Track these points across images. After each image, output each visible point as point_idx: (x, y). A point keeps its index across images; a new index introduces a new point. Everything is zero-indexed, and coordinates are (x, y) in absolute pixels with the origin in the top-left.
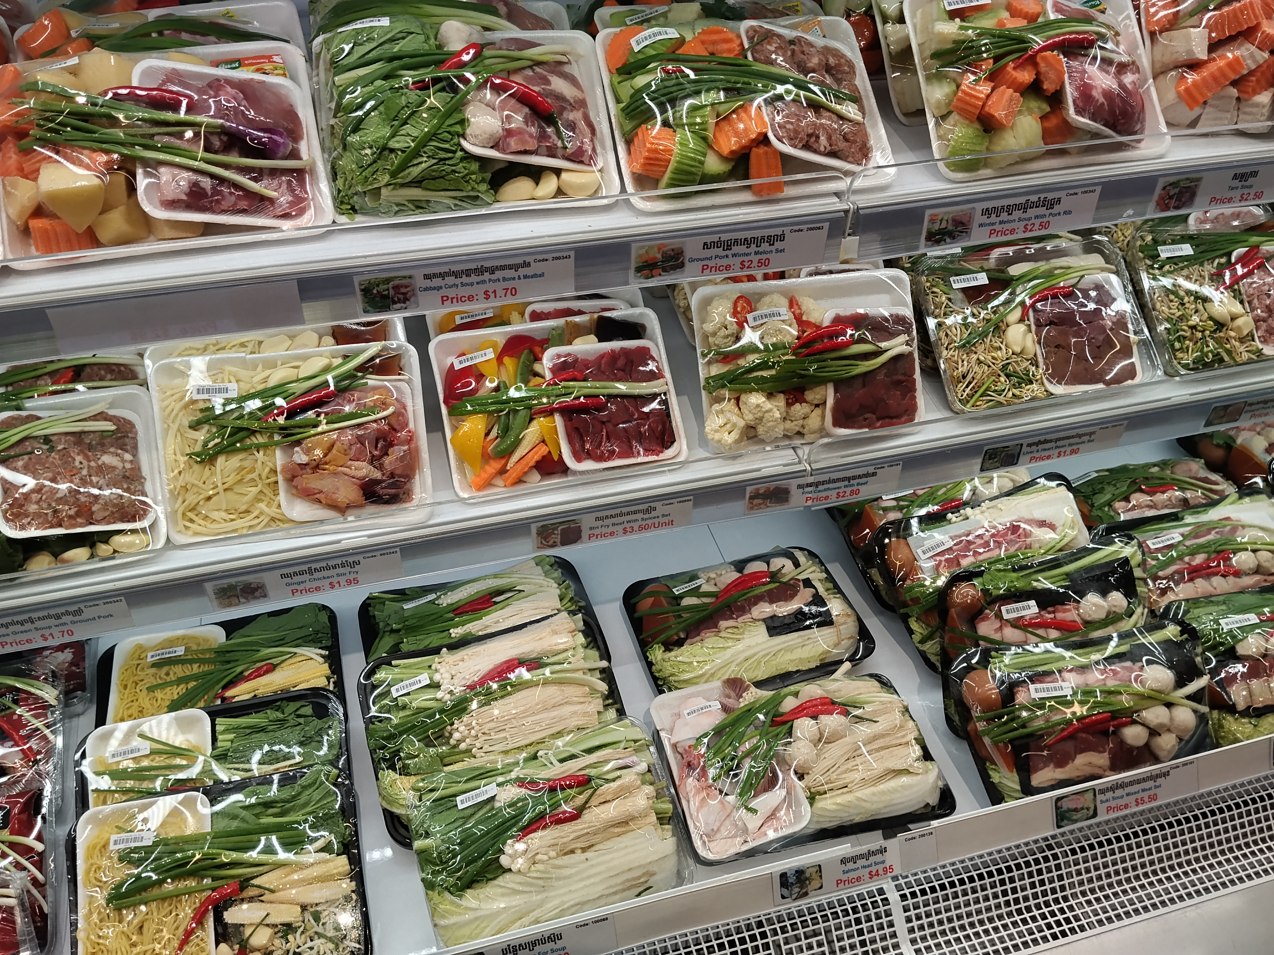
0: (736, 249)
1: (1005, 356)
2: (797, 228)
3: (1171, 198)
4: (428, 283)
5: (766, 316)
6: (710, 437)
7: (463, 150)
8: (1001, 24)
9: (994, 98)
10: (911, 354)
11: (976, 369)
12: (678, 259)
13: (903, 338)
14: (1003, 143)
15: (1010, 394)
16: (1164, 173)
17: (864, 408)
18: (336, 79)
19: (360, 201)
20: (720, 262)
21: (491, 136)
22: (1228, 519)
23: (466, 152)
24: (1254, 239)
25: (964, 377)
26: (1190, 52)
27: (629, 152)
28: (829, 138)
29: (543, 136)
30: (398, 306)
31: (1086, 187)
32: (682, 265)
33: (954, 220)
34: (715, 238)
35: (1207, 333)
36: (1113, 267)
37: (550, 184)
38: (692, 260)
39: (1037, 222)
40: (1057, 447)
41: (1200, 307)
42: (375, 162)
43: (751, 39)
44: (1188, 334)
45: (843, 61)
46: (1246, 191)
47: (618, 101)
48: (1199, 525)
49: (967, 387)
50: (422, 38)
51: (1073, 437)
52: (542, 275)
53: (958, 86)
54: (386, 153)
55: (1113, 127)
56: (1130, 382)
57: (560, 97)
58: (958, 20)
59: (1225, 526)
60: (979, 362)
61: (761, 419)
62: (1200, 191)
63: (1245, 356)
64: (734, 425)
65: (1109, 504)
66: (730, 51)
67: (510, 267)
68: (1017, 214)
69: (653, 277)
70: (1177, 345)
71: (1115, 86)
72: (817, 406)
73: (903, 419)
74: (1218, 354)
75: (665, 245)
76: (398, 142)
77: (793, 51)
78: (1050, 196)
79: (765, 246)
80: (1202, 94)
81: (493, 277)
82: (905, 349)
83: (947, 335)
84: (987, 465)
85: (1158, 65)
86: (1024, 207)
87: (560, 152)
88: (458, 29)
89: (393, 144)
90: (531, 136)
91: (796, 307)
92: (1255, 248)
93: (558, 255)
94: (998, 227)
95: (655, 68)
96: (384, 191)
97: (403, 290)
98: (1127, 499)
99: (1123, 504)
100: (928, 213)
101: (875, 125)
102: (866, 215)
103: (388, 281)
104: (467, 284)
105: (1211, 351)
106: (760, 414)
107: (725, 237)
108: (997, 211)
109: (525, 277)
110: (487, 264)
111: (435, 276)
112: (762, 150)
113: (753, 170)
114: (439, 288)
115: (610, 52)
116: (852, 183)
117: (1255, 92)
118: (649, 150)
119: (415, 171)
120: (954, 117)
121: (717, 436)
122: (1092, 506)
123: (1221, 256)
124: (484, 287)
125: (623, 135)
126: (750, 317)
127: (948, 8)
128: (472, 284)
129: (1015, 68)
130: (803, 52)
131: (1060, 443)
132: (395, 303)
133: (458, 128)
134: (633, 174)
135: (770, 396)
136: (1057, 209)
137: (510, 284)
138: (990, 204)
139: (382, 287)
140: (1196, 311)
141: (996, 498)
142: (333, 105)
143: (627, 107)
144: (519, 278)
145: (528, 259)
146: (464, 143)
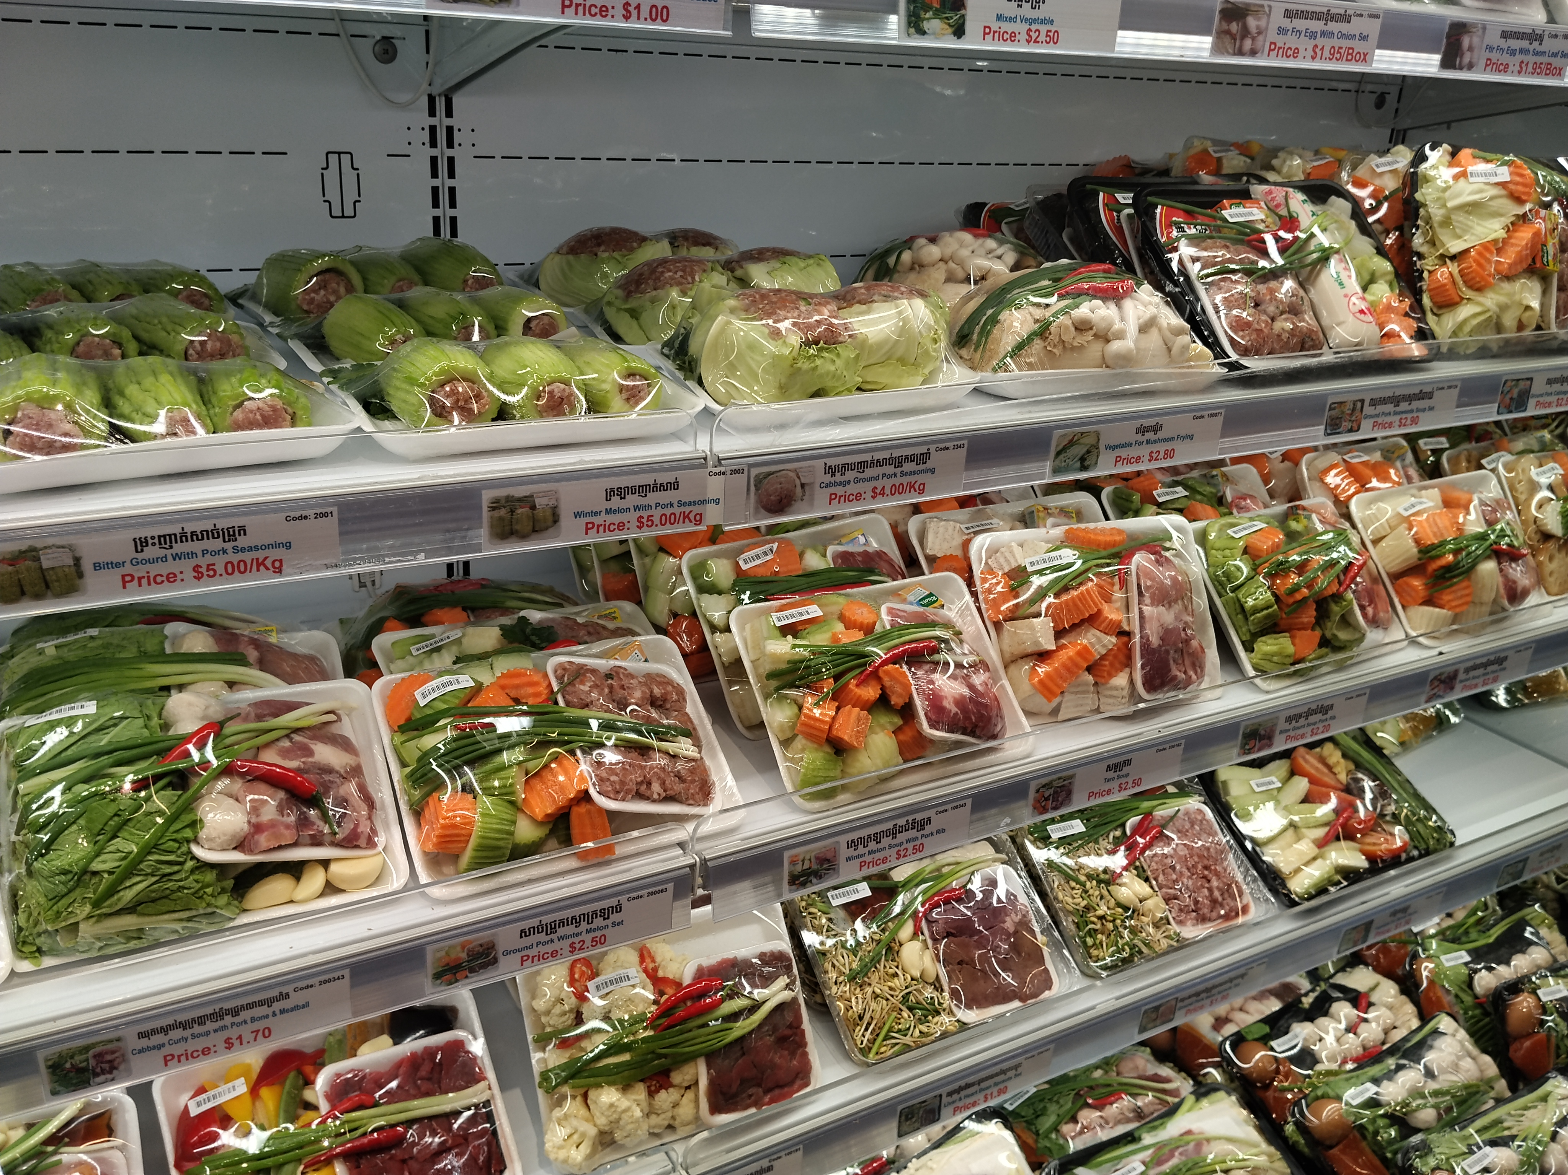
0: (561, 931)
1: (904, 985)
2: (635, 894)
3: (1047, 799)
4: (145, 1042)
5: (611, 982)
6: (552, 1156)
7: (194, 858)
8: (835, 639)
9: (840, 720)
10: (795, 1000)
11: (873, 1005)
12: (488, 955)
13: (783, 981)
14: (858, 765)
15: (917, 1033)
16: (1036, 775)
17: (745, 1083)
18: (21, 786)
19: (49, 941)
20: (543, 949)
21: (234, 836)
22: (1189, 1132)
23: (198, 860)
24: (1146, 805)
25: (861, 1018)
26: (1037, 643)
27: (419, 825)
28: (663, 784)
29: (303, 822)
30: (102, 1078)
31: (954, 802)
32: (495, 961)
33: (817, 858)
34: (535, 922)
35: (1118, 922)
36: (1004, 856)
37: (315, 880)
38: (507, 953)
39: (910, 846)
40: (981, 1090)
41: (1105, 892)
42: (70, 891)
43: (560, 679)
44: (1098, 926)
45: (670, 688)
46: (1123, 780)
47: (403, 764)
48: (1159, 1146)
49: (866, 1029)
50: (140, 722)
51: (997, 1075)
52: (307, 1005)
53: (800, 708)
54: (87, 877)
55: (972, 734)
56: (1047, 994)
57: (327, 770)
58: (789, 637)
59: (1188, 1143)
60: (876, 996)
61: (618, 1120)
62: (1076, 789)
63: (1164, 943)
64: (583, 1135)
65: (1056, 1129)
66: (537, 695)
67: (261, 1003)
68: (886, 841)
69: (457, 981)
70: (1089, 941)
71: (966, 692)
72: (688, 1088)
73: (796, 1086)
74: (1135, 946)
75: (470, 942)
76: (104, 862)
77: (611, 687)
78: (919, 817)
79: (599, 922)
80: (1058, 686)
81: (237, 1019)
82: (787, 995)
83: (834, 966)
84: (905, 1128)
85: (1007, 655)
86: (893, 833)
87: (328, 839)
88: (190, 704)
89: (96, 866)
90: (287, 827)
91: (648, 960)
92: (1148, 815)
93: (326, 977)
94: (868, 858)
95: (445, 727)
96: (82, 926)
97: (109, 1057)
98: (1074, 1120)
99: (1070, 1126)
100: (787, 855)
101: (714, 756)
102: (716, 868)
103: (86, 1049)
104: (201, 1035)
105: (1127, 944)
106: (615, 1116)
107: (547, 919)
108: (863, 841)
109: (282, 1012)
110: (227, 1005)
111: (154, 1032)
112: (582, 809)
113: (575, 831)
114: (160, 1047)
115: (391, 704)
116: (695, 830)
117: (1111, 676)
118: (444, 827)
119: (128, 896)
120: (800, 742)
121: (562, 1154)
122: (1037, 1133)
123: (1115, 829)
124: (225, 1034)
125: (411, 806)
126: (591, 985)
127: (778, 624)
128: (207, 1034)
129: (857, 685)
130: (622, 687)
131: (983, 1085)
132: (96, 1075)
133: (188, 833)
134: (426, 854)
135: (626, 1088)
136: (928, 829)
137: (260, 1025)
138: (855, 836)
139: (78, 1058)
140: (1102, 898)
141: (925, 1153)
142: (16, 818)
143: (412, 773)
144: (274, 1014)
145: (284, 990)
146: (198, 851)
